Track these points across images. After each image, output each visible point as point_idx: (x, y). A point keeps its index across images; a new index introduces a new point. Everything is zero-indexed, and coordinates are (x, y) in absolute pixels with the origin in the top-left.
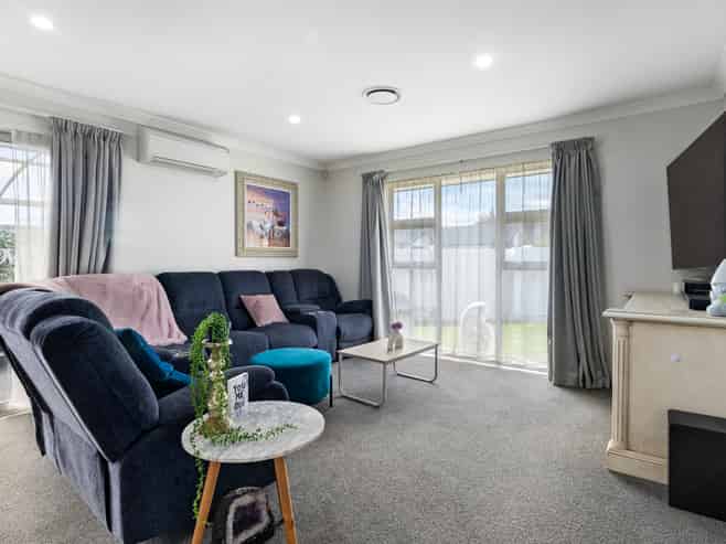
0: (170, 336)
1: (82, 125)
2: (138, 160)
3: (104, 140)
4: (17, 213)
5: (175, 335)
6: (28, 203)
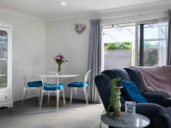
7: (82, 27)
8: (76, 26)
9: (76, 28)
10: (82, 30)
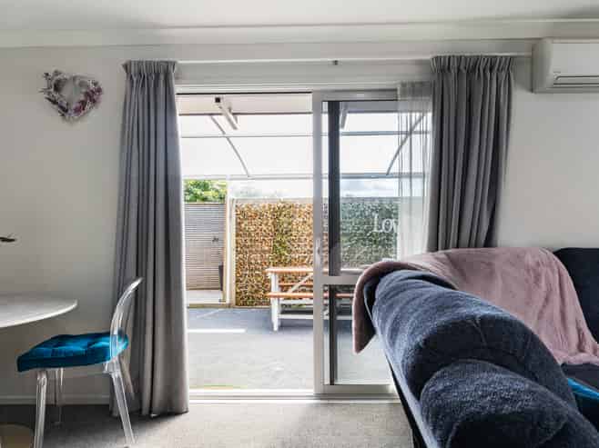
0: (581, 349)
1: (466, 58)
2: (532, 90)
3: (491, 70)
4: (401, 188)
5: (588, 348)
6: (410, 176)
7: (84, 90)
8: (54, 81)
9: (52, 90)
10: (83, 103)
